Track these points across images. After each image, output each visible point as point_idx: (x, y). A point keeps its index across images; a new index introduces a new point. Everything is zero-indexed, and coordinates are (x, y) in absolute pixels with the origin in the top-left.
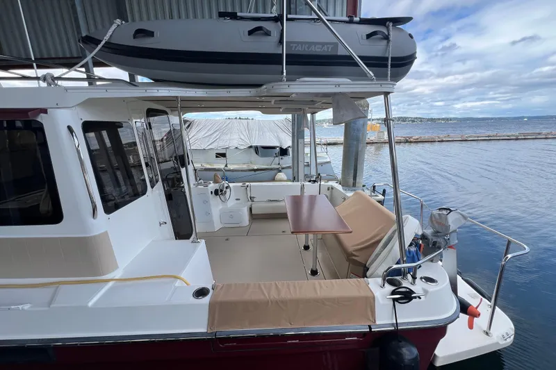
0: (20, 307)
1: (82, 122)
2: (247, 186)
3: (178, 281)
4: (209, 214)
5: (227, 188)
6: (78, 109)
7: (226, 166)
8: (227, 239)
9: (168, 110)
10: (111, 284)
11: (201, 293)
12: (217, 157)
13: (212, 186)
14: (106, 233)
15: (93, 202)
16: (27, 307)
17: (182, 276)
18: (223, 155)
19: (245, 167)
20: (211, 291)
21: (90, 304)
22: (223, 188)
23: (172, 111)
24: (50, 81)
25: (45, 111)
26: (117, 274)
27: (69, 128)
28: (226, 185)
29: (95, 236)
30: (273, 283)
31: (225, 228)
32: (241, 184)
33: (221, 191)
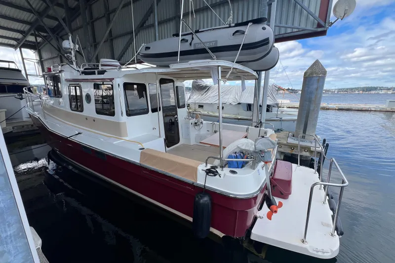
1: (123, 82)
2: (214, 124)
4: (188, 135)
6: (123, 78)
9: (174, 79)
10: (123, 140)
11: (142, 149)
13: (194, 120)
14: (125, 122)
15: (122, 111)
16: (102, 140)
19: (233, 116)
20: (145, 149)
21: (114, 143)
25: (113, 79)
26: (127, 138)
27: (119, 84)
28: (201, 121)
29: (121, 122)
32: (211, 122)
33: (196, 123)
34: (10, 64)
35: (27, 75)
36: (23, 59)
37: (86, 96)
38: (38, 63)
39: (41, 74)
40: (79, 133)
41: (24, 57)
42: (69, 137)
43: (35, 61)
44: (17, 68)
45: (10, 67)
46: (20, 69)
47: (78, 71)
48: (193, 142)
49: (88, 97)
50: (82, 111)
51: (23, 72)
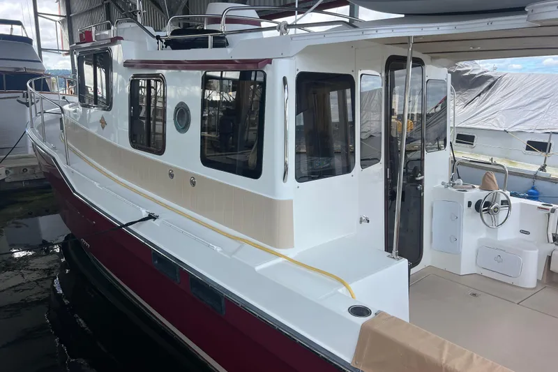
0: (215, 247)
1: (297, 73)
2: (553, 211)
3: (344, 288)
4: (455, 239)
5: (503, 202)
6: (297, 58)
7: (543, 169)
8: (474, 295)
9: (424, 58)
10: (280, 260)
11: (359, 311)
12: (528, 148)
13: (476, 194)
14: (291, 202)
15: (286, 164)
16: (219, 250)
17: (352, 286)
18: (542, 147)
20: (373, 315)
21: (257, 268)
22: (495, 200)
23: (432, 58)
24: (283, 29)
26: (291, 253)
27: (284, 79)
28: (503, 198)
29: (280, 201)
30: (468, 352)
31: (481, 275)
32: (539, 204)
33: (487, 204)
34: (14, 26)
35: (40, 50)
36: (36, 14)
37: (177, 109)
38: (62, 22)
39: (67, 47)
40: (151, 217)
41: (39, 11)
42: (126, 226)
43: (58, 19)
44: (25, 35)
45: (14, 34)
46: (30, 37)
47: (158, 38)
48: (467, 265)
49: (182, 114)
50: (160, 151)
51: (35, 43)
